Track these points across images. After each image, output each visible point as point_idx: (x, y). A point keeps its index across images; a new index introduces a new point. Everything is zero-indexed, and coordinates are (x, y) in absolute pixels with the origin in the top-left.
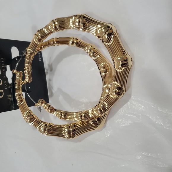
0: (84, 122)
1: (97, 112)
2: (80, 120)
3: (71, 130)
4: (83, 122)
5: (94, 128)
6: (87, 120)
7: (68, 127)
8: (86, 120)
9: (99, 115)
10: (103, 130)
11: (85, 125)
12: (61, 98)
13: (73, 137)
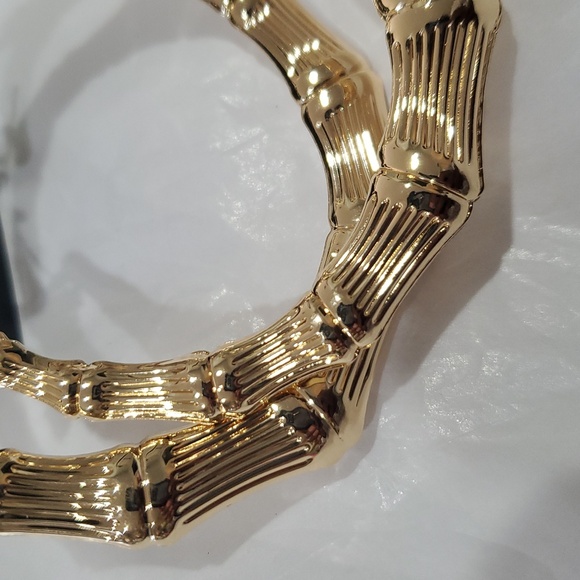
0: (229, 424)
1: (311, 342)
2: (205, 411)
3: (146, 483)
4: (221, 425)
5: (303, 453)
6: (245, 407)
7: (128, 467)
8: (239, 406)
9: (329, 361)
10: (359, 471)
11: (238, 440)
12: (89, 311)
13: (164, 532)
